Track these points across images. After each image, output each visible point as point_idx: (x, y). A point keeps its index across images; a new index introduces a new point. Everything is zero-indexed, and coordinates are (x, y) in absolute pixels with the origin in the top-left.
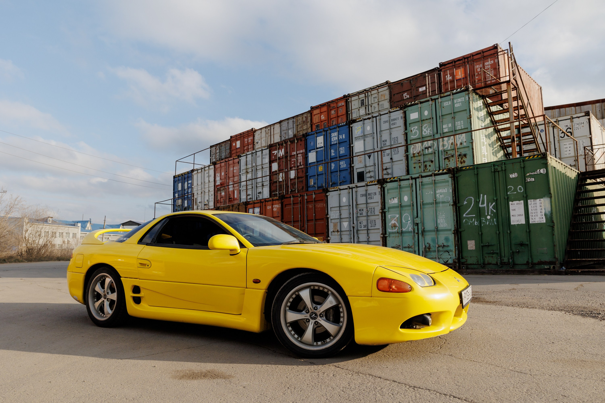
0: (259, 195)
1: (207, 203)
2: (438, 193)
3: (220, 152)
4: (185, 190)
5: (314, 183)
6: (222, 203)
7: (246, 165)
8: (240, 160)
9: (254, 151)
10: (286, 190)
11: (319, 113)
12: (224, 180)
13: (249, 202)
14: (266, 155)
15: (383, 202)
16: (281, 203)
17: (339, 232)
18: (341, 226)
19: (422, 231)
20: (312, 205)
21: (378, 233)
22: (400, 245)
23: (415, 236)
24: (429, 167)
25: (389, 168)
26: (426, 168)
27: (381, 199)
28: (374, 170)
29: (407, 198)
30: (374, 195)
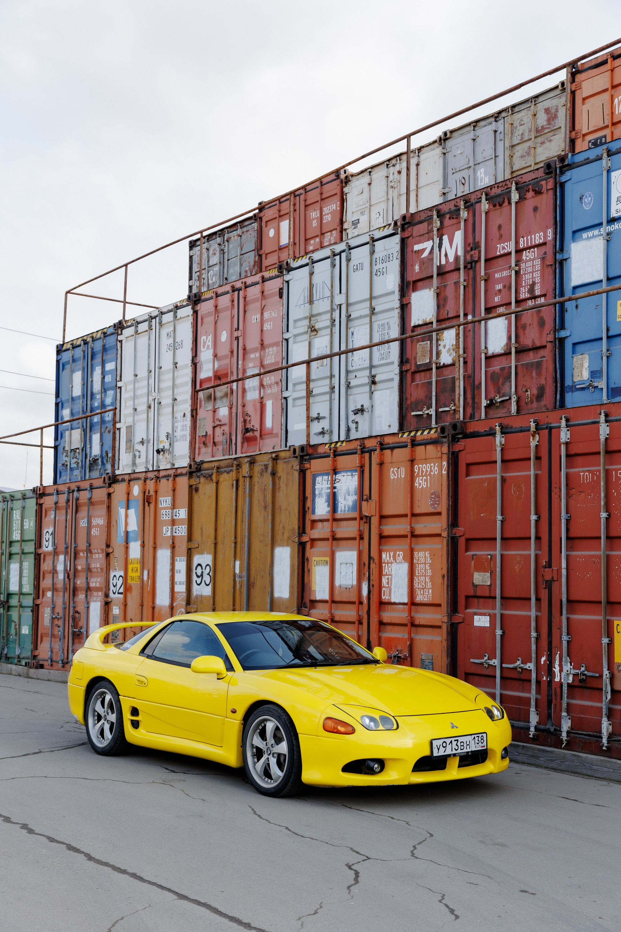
0: (358, 418)
1: (167, 447)
3: (221, 263)
4: (92, 394)
5: (594, 374)
6: (220, 448)
7: (311, 302)
8: (288, 282)
9: (341, 246)
10: (470, 401)
11: (605, 90)
12: (227, 361)
13: (315, 446)
14: (388, 258)
16: (448, 456)
20: (595, 471)
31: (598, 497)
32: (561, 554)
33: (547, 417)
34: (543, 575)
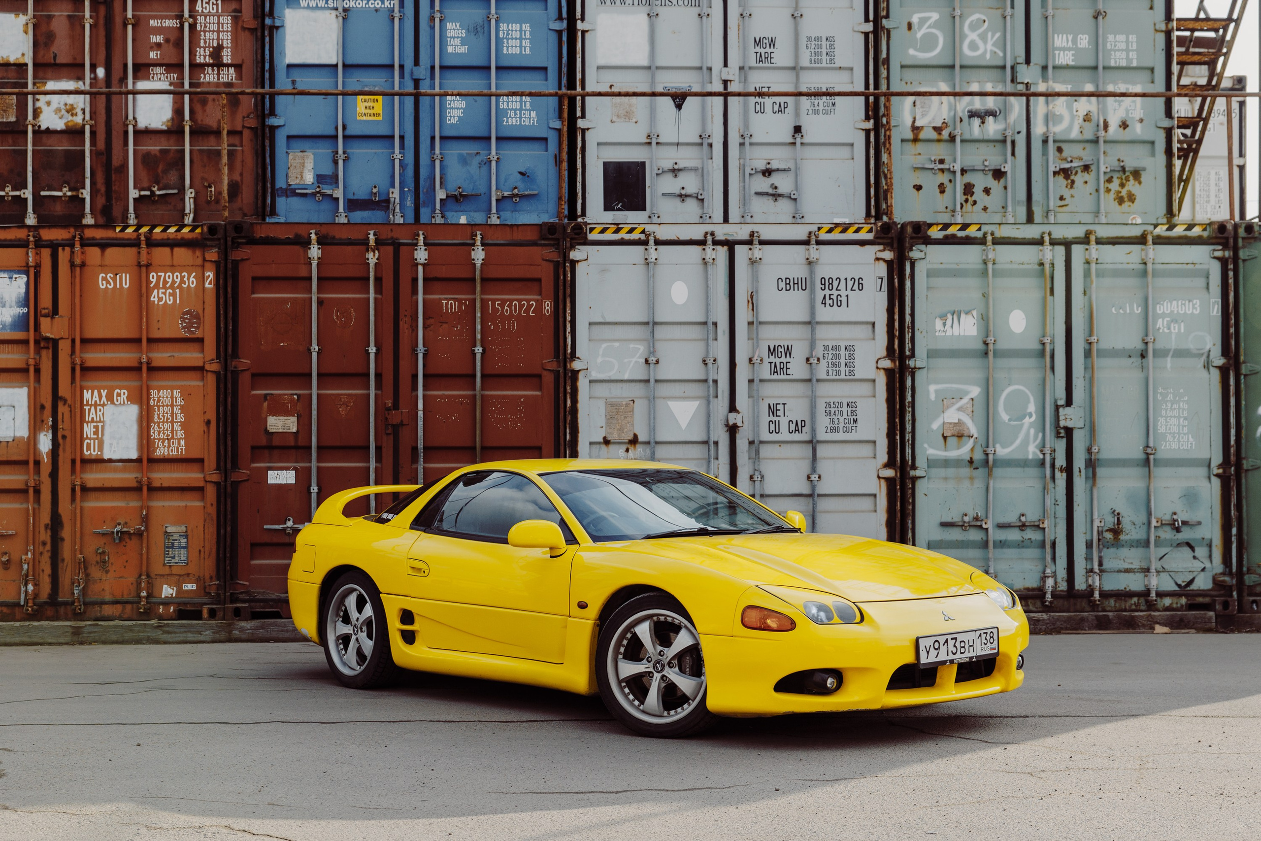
2: (1163, 315)
5: (324, 179)
15: (908, 327)
16: (222, 265)
17: (637, 446)
18: (654, 418)
19: (1091, 459)
20: (464, 299)
21: (867, 458)
22: (983, 517)
23: (1053, 478)
24: (983, 195)
25: (784, 170)
26: (971, 196)
27: (890, 311)
28: (700, 166)
29: (1025, 320)
30: (852, 290)
31: (467, 330)
32: (414, 394)
33: (392, 230)
34: (386, 419)
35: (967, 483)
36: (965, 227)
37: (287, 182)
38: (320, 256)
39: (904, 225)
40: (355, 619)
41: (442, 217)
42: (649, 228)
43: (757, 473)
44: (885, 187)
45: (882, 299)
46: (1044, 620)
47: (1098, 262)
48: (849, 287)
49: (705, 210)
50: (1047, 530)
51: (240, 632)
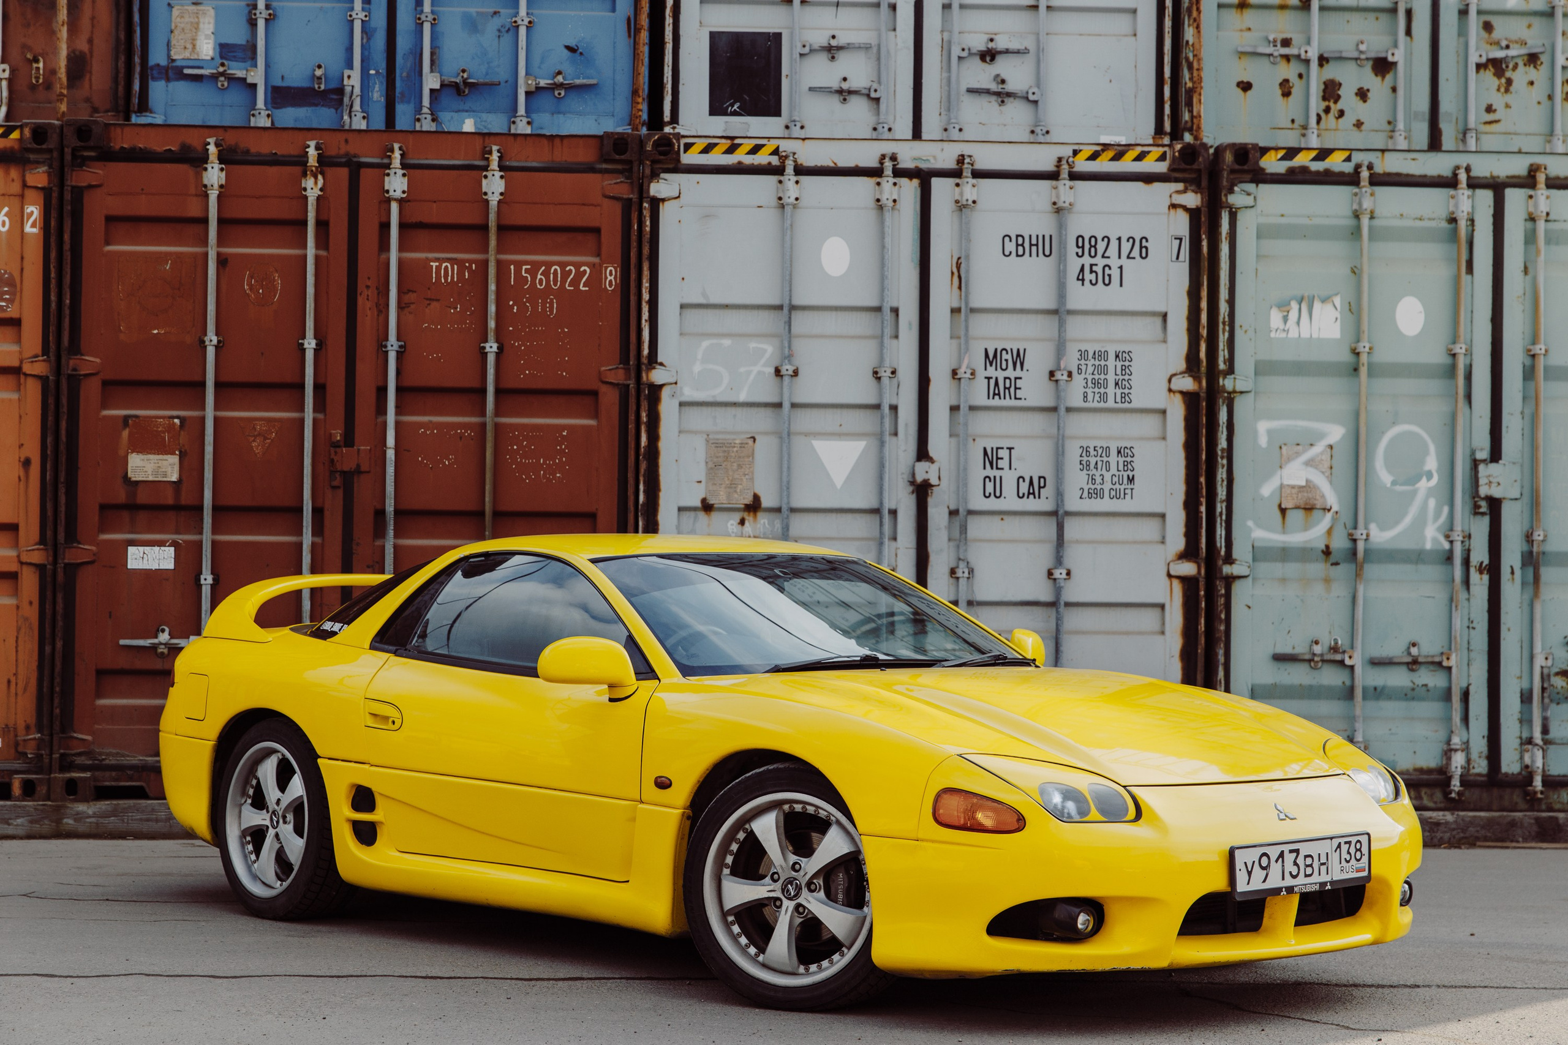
15: (1224, 323)
16: (55, 195)
17: (760, 515)
18: (789, 468)
19: (1531, 553)
20: (468, 261)
21: (1151, 542)
22: (1346, 647)
23: (1467, 582)
24: (1356, 101)
25: (1018, 52)
26: (1336, 102)
27: (1193, 294)
28: (874, 42)
29: (1422, 316)
30: (1128, 257)
31: (472, 313)
32: (380, 419)
33: (346, 141)
34: (332, 461)
35: (1319, 588)
36: (1323, 154)
37: (169, 56)
38: (223, 182)
39: (1220, 150)
40: (274, 801)
41: (433, 120)
42: (786, 146)
43: (962, 565)
44: (1189, 85)
45: (1181, 273)
46: (1447, 823)
47: (1551, 217)
48: (1124, 253)
49: (882, 117)
50: (1454, 670)
51: (75, 820)
